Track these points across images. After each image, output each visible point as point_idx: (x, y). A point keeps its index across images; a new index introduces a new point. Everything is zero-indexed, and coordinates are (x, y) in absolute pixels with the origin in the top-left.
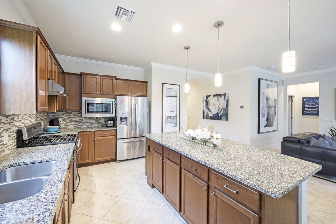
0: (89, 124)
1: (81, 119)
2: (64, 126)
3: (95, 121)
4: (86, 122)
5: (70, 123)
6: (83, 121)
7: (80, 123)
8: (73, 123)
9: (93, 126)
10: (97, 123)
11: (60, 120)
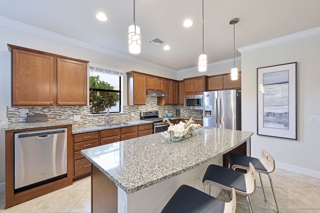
0: (196, 115)
1: (191, 111)
2: (183, 115)
3: (199, 113)
4: (194, 113)
5: (186, 113)
6: (193, 112)
7: (191, 113)
8: (187, 113)
9: (198, 117)
10: (201, 114)
11: (181, 111)
